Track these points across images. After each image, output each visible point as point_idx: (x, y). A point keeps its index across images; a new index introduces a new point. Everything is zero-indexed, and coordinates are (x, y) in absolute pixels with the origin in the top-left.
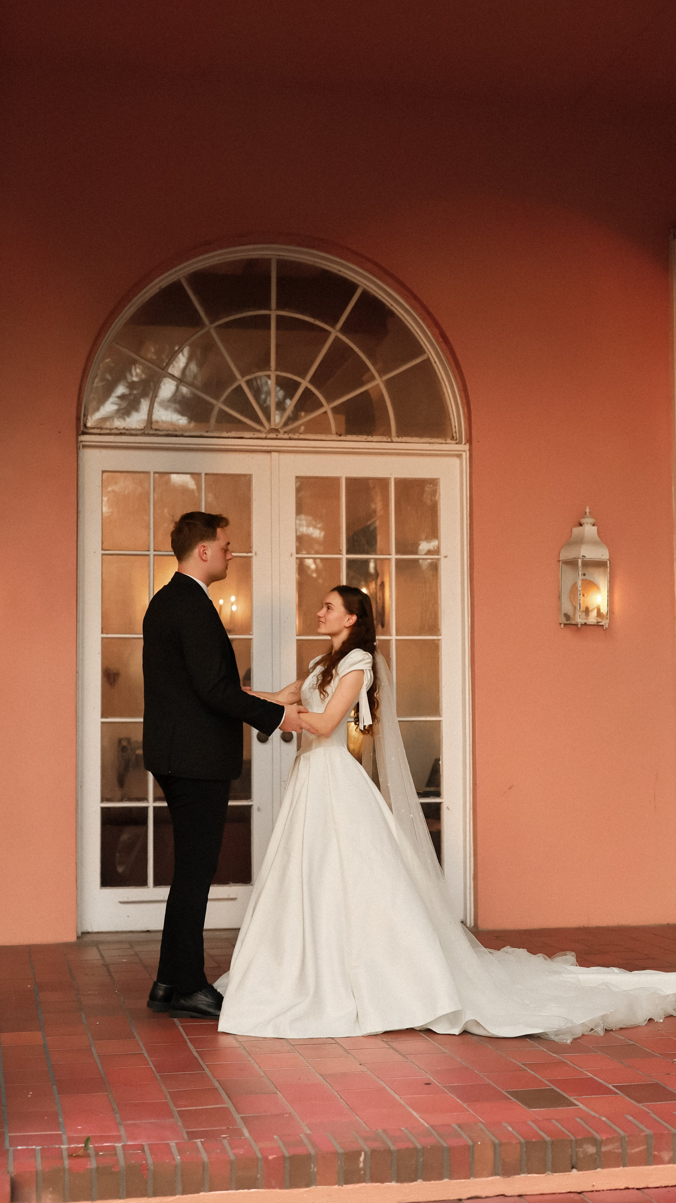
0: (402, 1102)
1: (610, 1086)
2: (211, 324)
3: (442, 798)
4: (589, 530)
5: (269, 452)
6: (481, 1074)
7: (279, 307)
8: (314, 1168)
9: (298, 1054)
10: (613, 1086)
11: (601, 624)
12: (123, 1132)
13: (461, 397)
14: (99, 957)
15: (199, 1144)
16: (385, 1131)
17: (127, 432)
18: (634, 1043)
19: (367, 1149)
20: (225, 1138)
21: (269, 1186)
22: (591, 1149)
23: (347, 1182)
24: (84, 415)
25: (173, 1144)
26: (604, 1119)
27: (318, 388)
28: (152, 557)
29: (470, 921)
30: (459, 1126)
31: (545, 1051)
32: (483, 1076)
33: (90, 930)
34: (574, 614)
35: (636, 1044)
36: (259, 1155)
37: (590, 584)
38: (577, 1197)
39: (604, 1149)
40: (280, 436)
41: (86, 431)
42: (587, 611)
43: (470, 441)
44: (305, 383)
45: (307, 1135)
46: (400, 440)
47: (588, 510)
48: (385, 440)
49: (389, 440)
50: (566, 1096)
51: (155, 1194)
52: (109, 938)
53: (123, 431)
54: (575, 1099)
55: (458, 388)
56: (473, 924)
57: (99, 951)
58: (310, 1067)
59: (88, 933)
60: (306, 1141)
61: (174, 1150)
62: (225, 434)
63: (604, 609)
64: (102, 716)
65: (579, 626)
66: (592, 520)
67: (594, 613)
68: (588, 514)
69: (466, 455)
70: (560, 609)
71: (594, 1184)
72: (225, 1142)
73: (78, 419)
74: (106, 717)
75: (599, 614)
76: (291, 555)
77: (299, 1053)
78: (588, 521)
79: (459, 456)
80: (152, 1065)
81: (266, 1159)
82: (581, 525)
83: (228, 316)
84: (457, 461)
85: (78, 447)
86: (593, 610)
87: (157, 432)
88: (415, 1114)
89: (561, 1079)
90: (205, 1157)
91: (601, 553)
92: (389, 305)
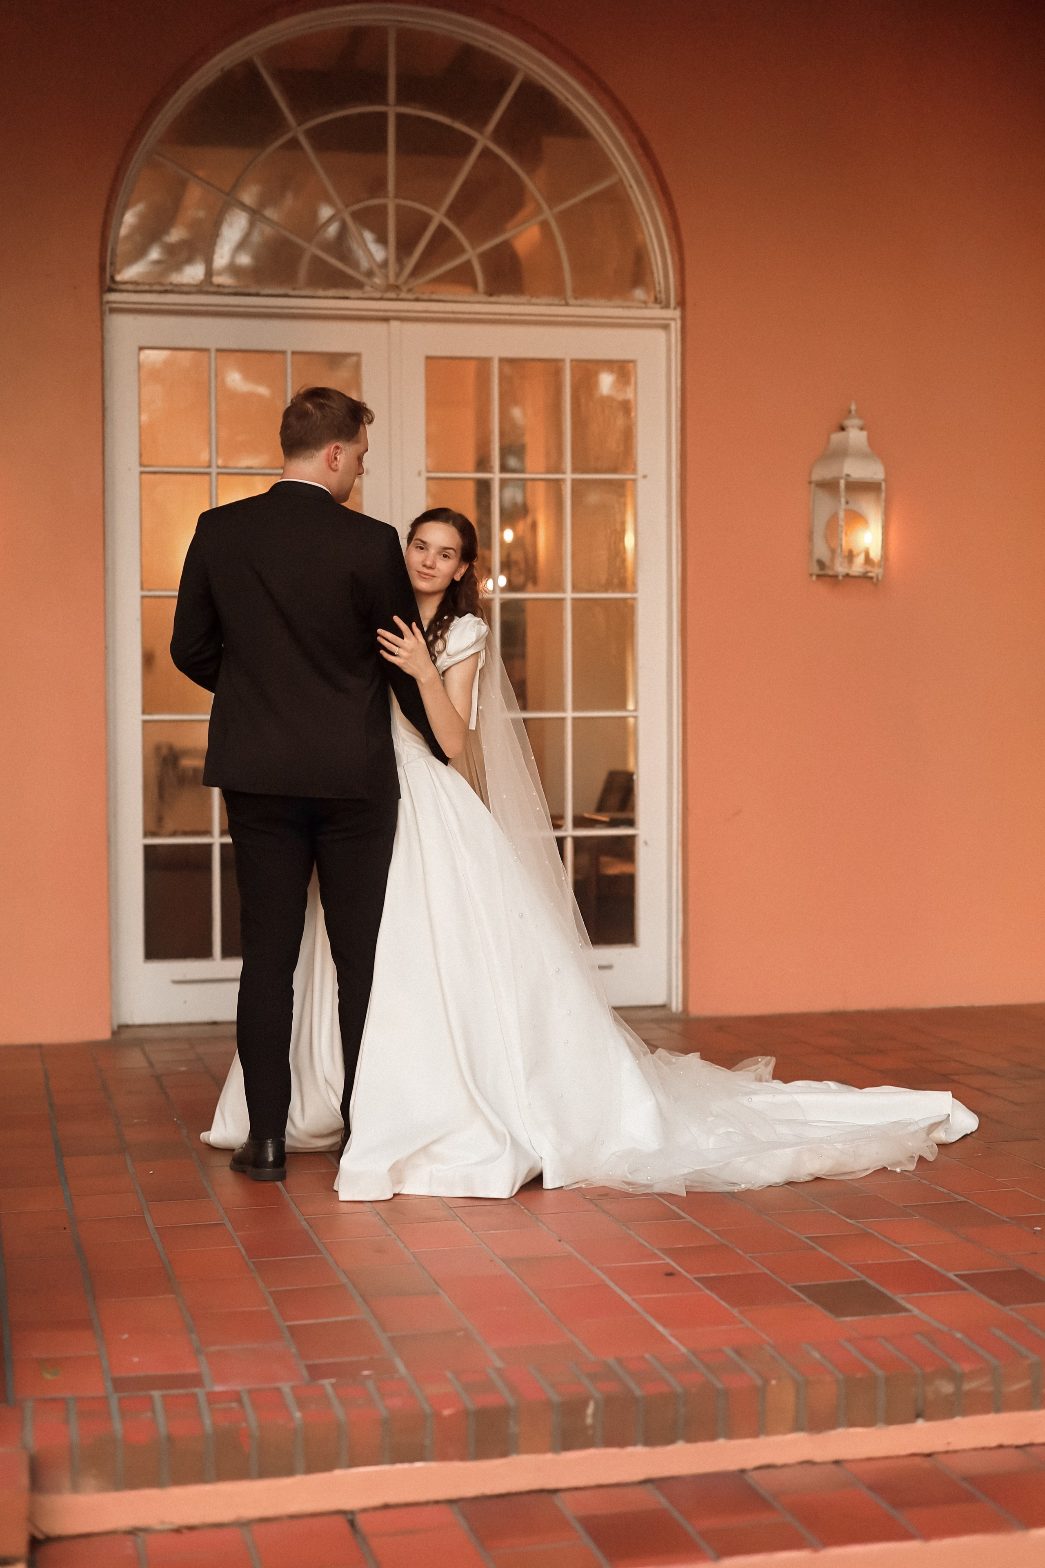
0: (634, 1305)
1: (951, 1275)
2: (299, 125)
3: (638, 829)
4: (856, 437)
5: (386, 320)
6: (747, 1256)
7: (399, 101)
8: (514, 1428)
9: (461, 1223)
10: (956, 1276)
11: (870, 574)
12: (204, 1368)
13: (669, 238)
14: (144, 1064)
15: (330, 1390)
16: (619, 1361)
17: (176, 289)
18: (966, 1200)
19: (597, 1395)
20: (368, 1376)
21: (443, 1456)
22: (947, 1388)
23: (567, 1446)
24: (112, 264)
25: (286, 1388)
26: (959, 1335)
27: (458, 224)
28: (214, 475)
29: (677, 1002)
30: (737, 1352)
31: (834, 1214)
32: (750, 1259)
33: (130, 1022)
34: (833, 560)
35: (968, 1200)
36: (428, 1409)
37: (856, 518)
38: (927, 1463)
39: (967, 1386)
40: (403, 295)
41: (114, 286)
42: (850, 556)
43: (682, 303)
44: (439, 217)
45: (498, 1370)
46: (578, 302)
47: (853, 407)
48: (556, 302)
49: (563, 302)
50: (889, 1293)
51: (263, 1474)
52: (158, 1033)
53: (169, 288)
54: (903, 1298)
55: (666, 225)
56: (680, 1008)
57: (145, 1054)
58: (484, 1245)
59: (128, 1026)
60: (499, 1383)
61: (290, 1400)
62: (321, 293)
63: (876, 553)
64: (144, 712)
65: (840, 578)
66: (857, 422)
67: (860, 560)
68: (853, 412)
69: (676, 325)
70: (811, 553)
71: (950, 1440)
72: (370, 1385)
73: (102, 268)
74: (150, 713)
75: (868, 560)
76: (419, 474)
77: (462, 1220)
78: (853, 423)
79: (666, 327)
80: (240, 1246)
81: (437, 1415)
82: (842, 429)
83: (326, 113)
84: (661, 335)
85: (105, 310)
86: (858, 555)
87: (221, 290)
88: (660, 1328)
89: (874, 1264)
90: (339, 1412)
91: (874, 471)
92: (563, 99)
